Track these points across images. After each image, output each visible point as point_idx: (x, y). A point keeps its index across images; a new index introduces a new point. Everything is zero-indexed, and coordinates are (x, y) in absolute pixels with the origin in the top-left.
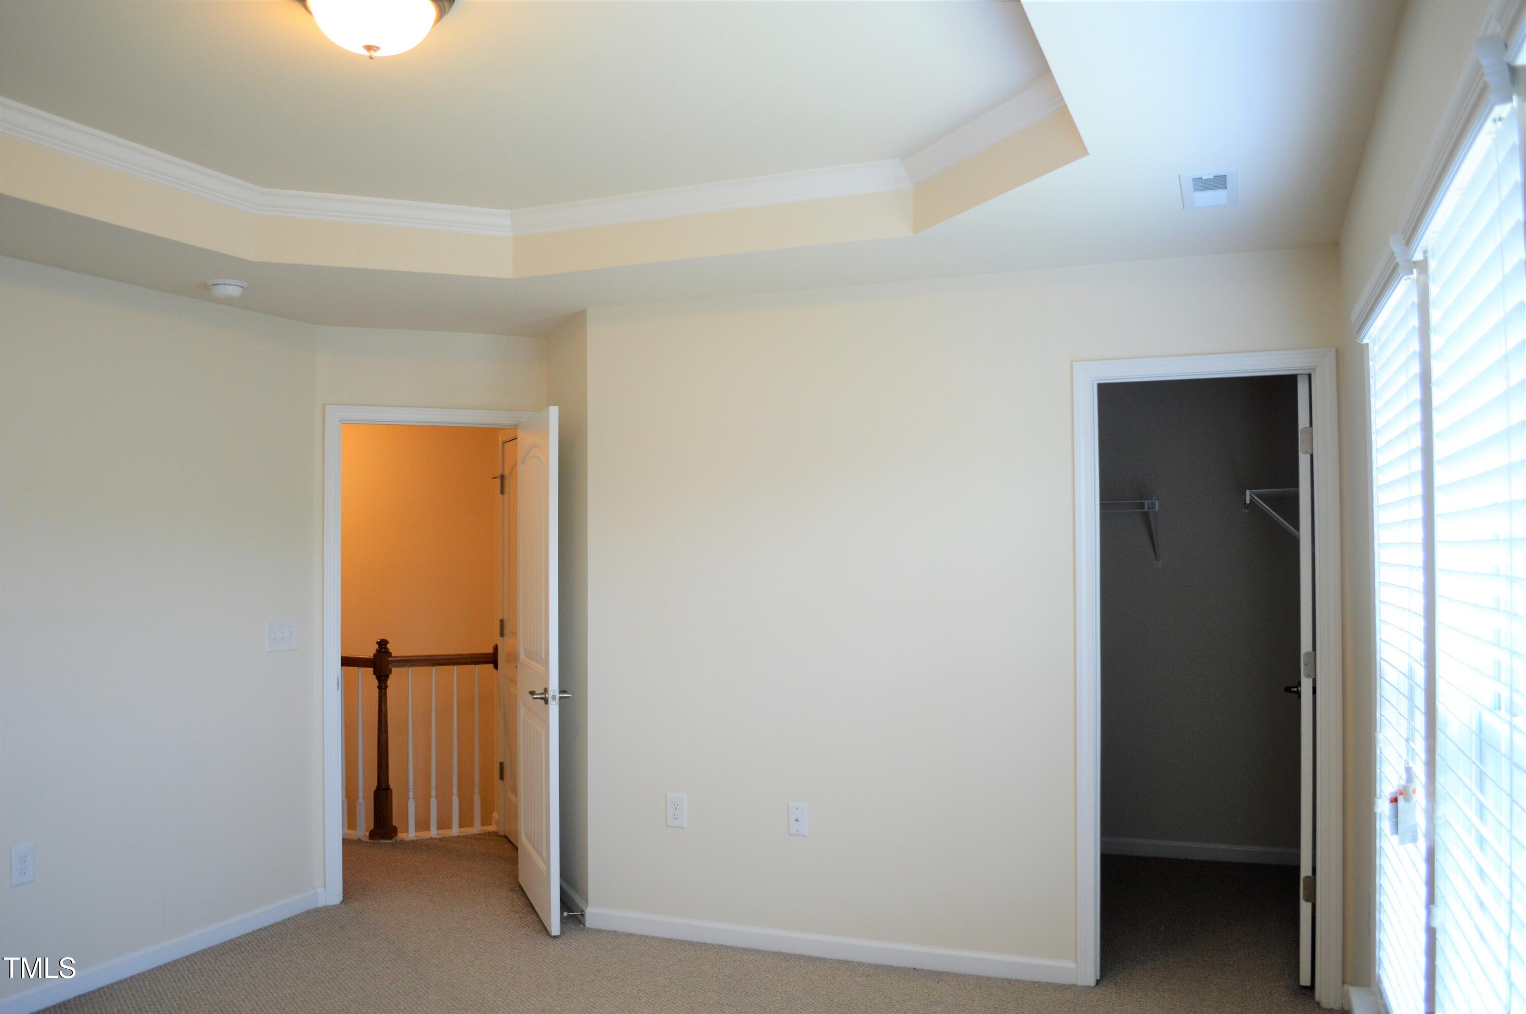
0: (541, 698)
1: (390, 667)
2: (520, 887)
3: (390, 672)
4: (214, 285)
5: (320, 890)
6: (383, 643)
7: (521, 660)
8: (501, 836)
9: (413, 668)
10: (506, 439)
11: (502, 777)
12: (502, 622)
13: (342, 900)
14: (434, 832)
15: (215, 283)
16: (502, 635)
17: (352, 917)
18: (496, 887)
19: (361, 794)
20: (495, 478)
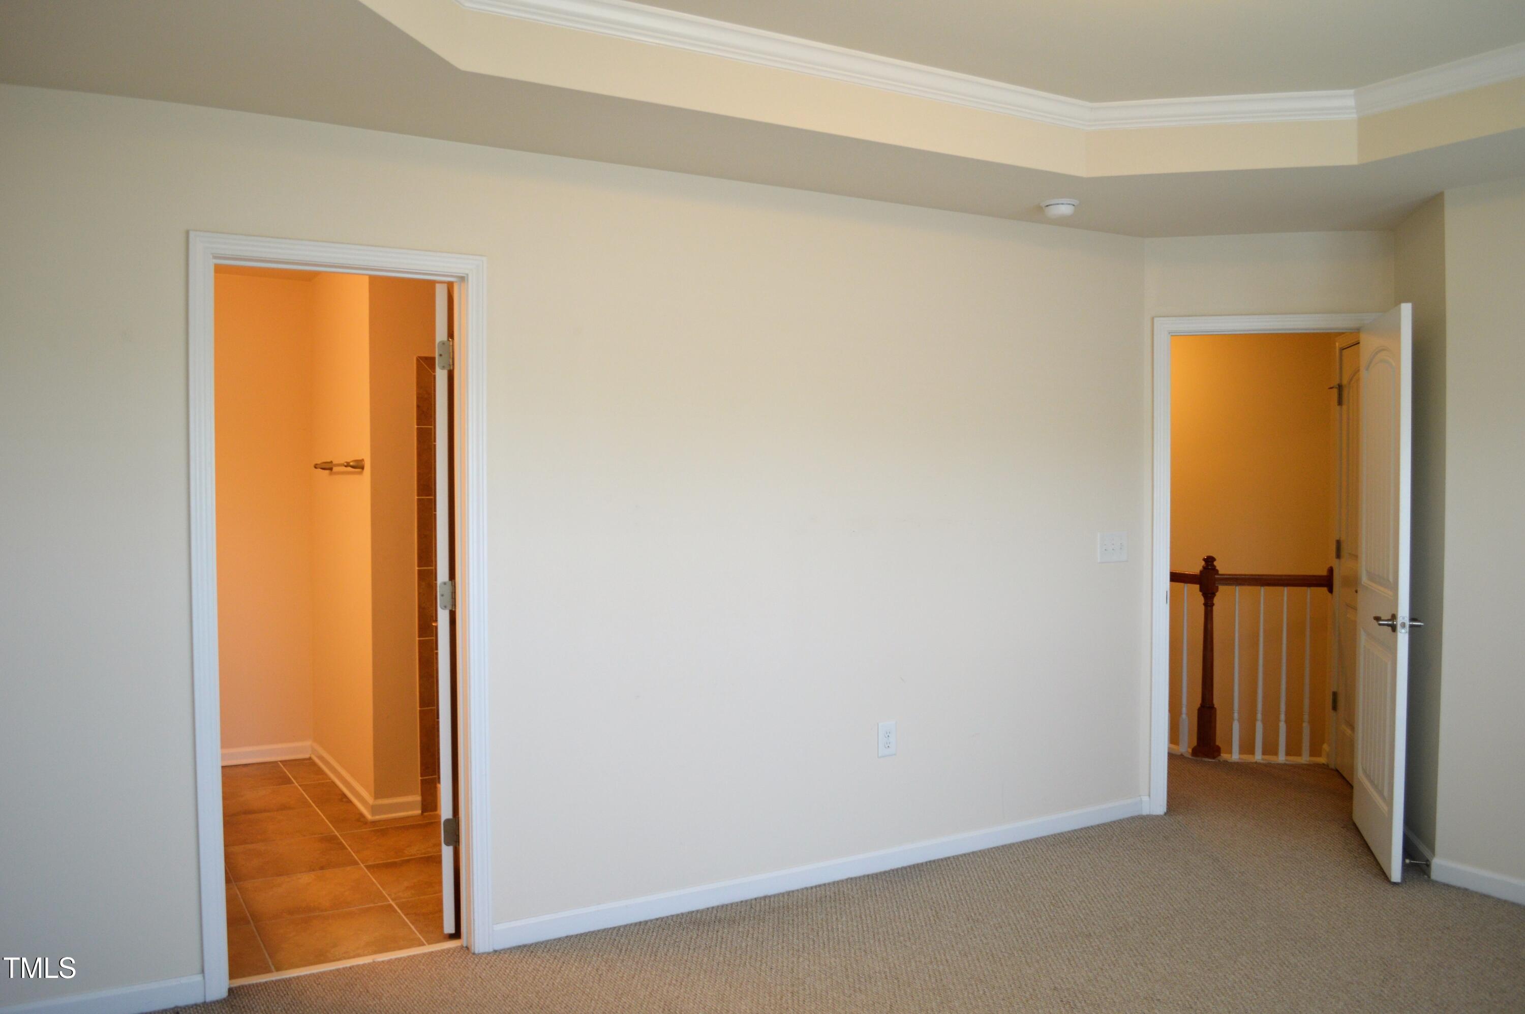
0: (1388, 625)
1: (1216, 585)
2: (1354, 824)
3: (1217, 590)
4: (1047, 206)
5: (1145, 799)
6: (1210, 560)
7: (1363, 583)
8: (1332, 769)
9: (1240, 587)
10: (1345, 345)
11: (1335, 707)
12: (1338, 543)
13: (1166, 811)
14: (1258, 757)
15: (1047, 204)
16: (1338, 556)
17: (1176, 829)
18: (1327, 821)
19: (1184, 710)
20: (1331, 388)
